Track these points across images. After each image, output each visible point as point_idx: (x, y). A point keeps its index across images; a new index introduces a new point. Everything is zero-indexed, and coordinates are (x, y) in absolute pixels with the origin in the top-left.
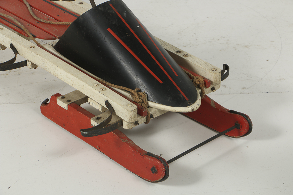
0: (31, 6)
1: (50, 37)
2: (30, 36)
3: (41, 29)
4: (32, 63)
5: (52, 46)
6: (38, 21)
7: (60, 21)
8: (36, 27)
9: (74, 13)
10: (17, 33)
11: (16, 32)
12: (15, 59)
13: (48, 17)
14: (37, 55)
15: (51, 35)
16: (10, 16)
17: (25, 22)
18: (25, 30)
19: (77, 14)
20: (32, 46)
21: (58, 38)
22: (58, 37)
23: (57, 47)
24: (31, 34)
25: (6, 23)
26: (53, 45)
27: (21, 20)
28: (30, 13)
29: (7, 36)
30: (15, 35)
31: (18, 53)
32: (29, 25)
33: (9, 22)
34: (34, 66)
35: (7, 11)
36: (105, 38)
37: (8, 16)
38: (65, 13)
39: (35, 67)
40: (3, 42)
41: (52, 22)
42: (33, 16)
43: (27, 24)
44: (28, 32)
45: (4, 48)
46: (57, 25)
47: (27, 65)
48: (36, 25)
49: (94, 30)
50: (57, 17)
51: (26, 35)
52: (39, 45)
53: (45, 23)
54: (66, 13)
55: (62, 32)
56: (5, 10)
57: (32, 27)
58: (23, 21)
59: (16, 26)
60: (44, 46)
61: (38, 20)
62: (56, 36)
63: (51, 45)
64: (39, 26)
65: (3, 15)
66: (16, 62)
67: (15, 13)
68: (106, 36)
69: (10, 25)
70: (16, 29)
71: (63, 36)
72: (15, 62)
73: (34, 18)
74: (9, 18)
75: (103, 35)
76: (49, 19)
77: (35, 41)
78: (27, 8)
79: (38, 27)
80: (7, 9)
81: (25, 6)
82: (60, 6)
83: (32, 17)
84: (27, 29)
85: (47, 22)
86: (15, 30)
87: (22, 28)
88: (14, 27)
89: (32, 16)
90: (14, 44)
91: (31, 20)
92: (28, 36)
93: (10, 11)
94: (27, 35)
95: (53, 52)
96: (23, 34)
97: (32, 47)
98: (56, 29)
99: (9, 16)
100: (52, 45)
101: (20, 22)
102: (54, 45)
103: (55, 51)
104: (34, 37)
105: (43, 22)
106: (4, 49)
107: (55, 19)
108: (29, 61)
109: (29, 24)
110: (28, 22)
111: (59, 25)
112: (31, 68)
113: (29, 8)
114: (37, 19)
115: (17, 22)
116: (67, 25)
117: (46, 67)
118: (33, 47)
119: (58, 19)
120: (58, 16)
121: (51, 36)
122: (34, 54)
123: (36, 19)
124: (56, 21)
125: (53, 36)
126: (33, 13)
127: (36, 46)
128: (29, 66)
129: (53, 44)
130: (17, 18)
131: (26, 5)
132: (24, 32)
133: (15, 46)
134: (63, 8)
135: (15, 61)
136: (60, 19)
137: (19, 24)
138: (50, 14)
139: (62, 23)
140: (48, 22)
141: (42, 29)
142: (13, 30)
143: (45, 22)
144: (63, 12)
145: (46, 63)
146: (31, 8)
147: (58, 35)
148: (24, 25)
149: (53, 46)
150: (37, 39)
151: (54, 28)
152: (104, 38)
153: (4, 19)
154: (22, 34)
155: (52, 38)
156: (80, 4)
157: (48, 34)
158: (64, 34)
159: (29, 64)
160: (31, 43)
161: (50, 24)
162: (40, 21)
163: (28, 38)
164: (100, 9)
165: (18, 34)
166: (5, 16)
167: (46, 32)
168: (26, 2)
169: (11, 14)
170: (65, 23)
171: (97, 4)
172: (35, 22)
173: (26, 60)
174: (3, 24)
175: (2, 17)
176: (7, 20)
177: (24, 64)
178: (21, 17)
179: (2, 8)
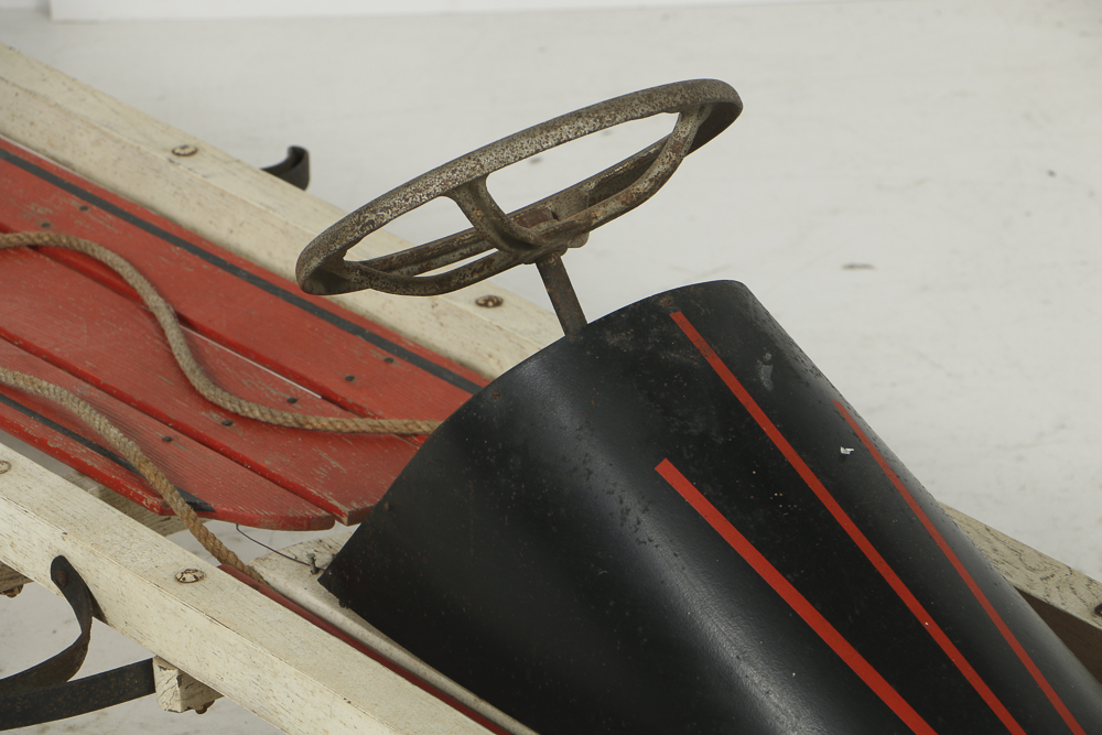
0: (182, 319)
1: (299, 513)
2: (179, 505)
3: (241, 461)
4: (183, 679)
5: (308, 570)
6: (226, 411)
7: (362, 413)
8: (211, 453)
9: (449, 360)
10: (95, 487)
11: (88, 482)
12: (78, 651)
13: (286, 389)
14: (216, 628)
15: (307, 496)
16: (57, 383)
17: (147, 418)
18: (148, 470)
19: (462, 365)
20: (187, 571)
21: (345, 519)
22: (345, 509)
23: (342, 578)
24: (184, 493)
25: (34, 427)
26: (318, 564)
27: (121, 408)
28: (176, 363)
29: (38, 512)
30: (85, 501)
31: (101, 617)
32: (169, 440)
33: (47, 422)
34: (199, 696)
35: (38, 353)
36: (643, 518)
37: (45, 384)
38: (389, 361)
39: (200, 701)
40: (12, 545)
41: (313, 420)
42: (199, 381)
43: (160, 431)
44: (161, 484)
45: (13, 584)
46: (344, 434)
47: (151, 689)
48: (212, 435)
49: (575, 469)
50: (340, 390)
51: (151, 500)
52: (231, 565)
53: (267, 423)
54: (398, 364)
55: (377, 479)
56: (26, 347)
57: (187, 449)
58: (135, 415)
59: (89, 444)
60: (261, 569)
61: (229, 406)
62: (335, 503)
63: (307, 560)
64: (234, 447)
65: (11, 382)
66: (87, 670)
67: (87, 366)
68: (645, 510)
69: (58, 440)
70: (89, 462)
71: (380, 504)
72: (80, 674)
73: (202, 397)
74: (53, 397)
75: (630, 501)
76: (293, 401)
77: (207, 540)
78: (162, 332)
79: (223, 454)
80: (36, 343)
81: (148, 322)
82: (361, 318)
83: (192, 390)
84: (156, 463)
85: (280, 420)
86: (84, 471)
87: (131, 460)
88: (79, 451)
89: (187, 380)
90: (78, 560)
91: (181, 409)
92: (166, 511)
93: (57, 351)
94: (156, 501)
95: (313, 608)
96: (132, 498)
97: (189, 577)
98: (335, 464)
99: (50, 388)
100: (313, 560)
101: (115, 421)
102: (324, 559)
103: (329, 601)
104: (202, 510)
105: (255, 421)
106: (11, 593)
107: (328, 397)
108: (166, 665)
109: (172, 433)
110: (165, 420)
111: (357, 438)
112: (178, 707)
113: (173, 332)
114: (220, 402)
115: (99, 423)
116: (403, 435)
117: (273, 702)
118: (197, 579)
119: (350, 401)
120: (350, 379)
121: (304, 503)
122: (201, 621)
123: (211, 399)
124: (333, 414)
125: (318, 502)
126: (194, 365)
127: (209, 566)
128: (164, 698)
129: (318, 556)
130: (98, 394)
131: (152, 316)
132: (142, 482)
133: (81, 573)
134: (378, 332)
135: (79, 665)
136: (363, 400)
137: (113, 435)
138: (300, 371)
139: (376, 422)
140: (288, 418)
141: (249, 462)
142: (71, 471)
143: (268, 418)
144: (379, 354)
145: (275, 675)
146: (187, 337)
147: (345, 502)
148: (138, 442)
149: (317, 570)
150: (213, 526)
151: (324, 455)
152: (632, 518)
153: (17, 405)
154: (126, 494)
155: (308, 519)
156: (485, 304)
157: (289, 495)
158: (385, 498)
159: (165, 680)
160: (178, 551)
161: (298, 431)
162: (236, 415)
163: (161, 517)
164: (612, 340)
165: (105, 498)
166: (24, 387)
167: (273, 478)
168: (153, 300)
169: (60, 371)
170: (393, 424)
171: (593, 311)
172: (208, 421)
173: (150, 661)
174: (15, 435)
175: (7, 395)
176: (40, 412)
177: (136, 680)
178: (124, 387)
179: (9, 335)
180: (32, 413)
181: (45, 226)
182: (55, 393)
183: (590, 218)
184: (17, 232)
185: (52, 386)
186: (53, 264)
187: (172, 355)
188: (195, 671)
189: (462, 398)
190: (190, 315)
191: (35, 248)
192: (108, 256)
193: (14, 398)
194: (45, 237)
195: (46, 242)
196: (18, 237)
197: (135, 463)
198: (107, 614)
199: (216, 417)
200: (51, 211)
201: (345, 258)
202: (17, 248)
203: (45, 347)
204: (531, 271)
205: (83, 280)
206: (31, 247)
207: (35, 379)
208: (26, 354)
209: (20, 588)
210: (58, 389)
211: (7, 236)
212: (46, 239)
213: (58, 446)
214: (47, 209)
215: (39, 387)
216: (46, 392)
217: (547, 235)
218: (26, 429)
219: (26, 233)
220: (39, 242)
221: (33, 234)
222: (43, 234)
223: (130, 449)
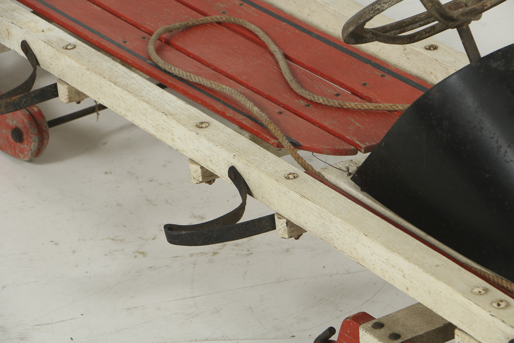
0: (286, 57)
1: (341, 148)
2: (286, 143)
3: (314, 123)
4: (288, 223)
5: (346, 174)
6: (306, 100)
7: (370, 101)
8: (300, 119)
9: (411, 75)
10: (247, 134)
11: (244, 132)
12: (241, 210)
13: (335, 89)
14: (304, 200)
15: (345, 140)
16: (230, 86)
17: (270, 103)
18: (271, 127)
19: (418, 78)
20: (290, 174)
21: (363, 150)
22: (363, 146)
23: (362, 178)
24: (288, 138)
25: (220, 106)
26: (350, 171)
27: (259, 98)
28: (283, 77)
29: (222, 146)
30: (243, 141)
31: (251, 194)
32: (281, 113)
33: (225, 104)
34: (296, 231)
35: (221, 72)
36: (508, 150)
37: (224, 86)
38: (383, 76)
39: (296, 234)
40: (211, 161)
41: (347, 104)
42: (294, 85)
43: (277, 109)
44: (278, 133)
45: (211, 179)
46: (362, 111)
47: (274, 228)
48: (300, 111)
49: (475, 127)
50: (360, 90)
51: (273, 141)
52: (310, 171)
53: (326, 105)
54: (387, 77)
55: (379, 132)
56: (215, 69)
57: (289, 117)
58: (265, 101)
59: (245, 115)
60: (323, 173)
61: (308, 97)
62: (358, 143)
63: (345, 169)
64: (311, 116)
65: (209, 86)
66: (245, 218)
67: (243, 78)
68: (509, 146)
69: (230, 113)
70: (245, 123)
71: (381, 143)
72: (242, 220)
73: (296, 93)
74: (228, 93)
75: (502, 142)
76: (338, 95)
77: (299, 159)
78: (277, 62)
79: (306, 119)
80: (220, 68)
81: (270, 58)
82: (370, 56)
83: (291, 89)
84: (275, 124)
85: (332, 104)
86: (242, 127)
87: (264, 122)
88: (240, 118)
89: (289, 85)
90: (240, 168)
91: (286, 98)
92: (280, 146)
93: (229, 72)
94: (275, 141)
95: (348, 192)
96: (264, 140)
97: (291, 176)
98: (358, 124)
99: (227, 89)
100: (348, 169)
101: (256, 104)
102: (353, 169)
103: (356, 188)
104: (297, 146)
105: (320, 104)
106: (210, 182)
107: (354, 93)
108: (281, 217)
109: (282, 110)
110: (279, 104)
111: (368, 112)
112: (286, 236)
113: (282, 63)
114: (304, 95)
115: (249, 105)
116: (390, 111)
117: (330, 235)
118: (295, 178)
119: (365, 95)
120: (365, 84)
121: (343, 143)
122: (297, 197)
123: (300, 94)
124: (357, 101)
125: (350, 142)
126: (292, 78)
127: (300, 171)
128: (280, 232)
129: (350, 167)
130: (248, 91)
131: (272, 55)
132: (269, 132)
133: (242, 174)
134: (378, 62)
135: (241, 216)
136: (371, 95)
137: (255, 110)
138: (341, 81)
139: (377, 105)
140: (336, 103)
141: (318, 123)
142: (236, 127)
143: (326, 103)
144: (378, 73)
145: (331, 222)
146: (289, 65)
147: (363, 142)
148: (267, 114)
149: (350, 174)
150: (301, 153)
151: (353, 120)
152: (503, 150)
153: (212, 96)
154: (262, 138)
155: (345, 150)
156: (429, 49)
157: (336, 139)
158: (383, 140)
159: (280, 224)
160: (285, 164)
161: (340, 109)
162: (311, 102)
163: (278, 149)
164: (494, 65)
165: (252, 139)
166: (215, 88)
167: (329, 131)
168: (273, 47)
169: (231, 81)
170: (385, 106)
171: (484, 51)
172: (298, 104)
173: (274, 215)
174: (211, 110)
175: (207, 92)
176: (222, 100)
177: (267, 224)
178: (260, 88)
179: (207, 64)
180: (219, 100)
181: (224, 13)
182: (229, 91)
183: (483, 6)
184: (211, 16)
185: (227, 87)
186: (227, 31)
187: (282, 73)
188: (294, 220)
189: (419, 94)
190: (290, 55)
191: (219, 23)
192: (252, 27)
193: (210, 93)
194: (224, 18)
195: (224, 21)
196: (212, 18)
197: (265, 124)
198: (254, 193)
199: (302, 102)
200: (226, 6)
201: (365, 27)
202: (211, 23)
203: (224, 69)
204: (454, 32)
205: (241, 38)
206: (217, 23)
207: (220, 84)
208: (216, 73)
209: (214, 180)
210: (230, 89)
211: (207, 18)
212: (224, 19)
213: (230, 115)
214: (224, 5)
215: (222, 88)
216: (225, 90)
217: (463, 14)
218: (216, 108)
219: (215, 16)
220: (221, 20)
221: (218, 17)
222: (223, 17)
223: (263, 117)
